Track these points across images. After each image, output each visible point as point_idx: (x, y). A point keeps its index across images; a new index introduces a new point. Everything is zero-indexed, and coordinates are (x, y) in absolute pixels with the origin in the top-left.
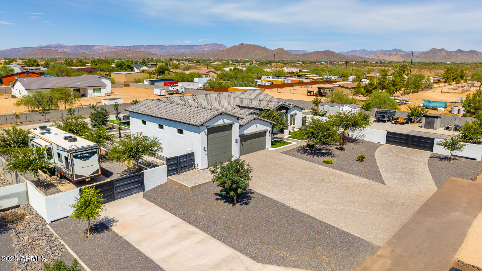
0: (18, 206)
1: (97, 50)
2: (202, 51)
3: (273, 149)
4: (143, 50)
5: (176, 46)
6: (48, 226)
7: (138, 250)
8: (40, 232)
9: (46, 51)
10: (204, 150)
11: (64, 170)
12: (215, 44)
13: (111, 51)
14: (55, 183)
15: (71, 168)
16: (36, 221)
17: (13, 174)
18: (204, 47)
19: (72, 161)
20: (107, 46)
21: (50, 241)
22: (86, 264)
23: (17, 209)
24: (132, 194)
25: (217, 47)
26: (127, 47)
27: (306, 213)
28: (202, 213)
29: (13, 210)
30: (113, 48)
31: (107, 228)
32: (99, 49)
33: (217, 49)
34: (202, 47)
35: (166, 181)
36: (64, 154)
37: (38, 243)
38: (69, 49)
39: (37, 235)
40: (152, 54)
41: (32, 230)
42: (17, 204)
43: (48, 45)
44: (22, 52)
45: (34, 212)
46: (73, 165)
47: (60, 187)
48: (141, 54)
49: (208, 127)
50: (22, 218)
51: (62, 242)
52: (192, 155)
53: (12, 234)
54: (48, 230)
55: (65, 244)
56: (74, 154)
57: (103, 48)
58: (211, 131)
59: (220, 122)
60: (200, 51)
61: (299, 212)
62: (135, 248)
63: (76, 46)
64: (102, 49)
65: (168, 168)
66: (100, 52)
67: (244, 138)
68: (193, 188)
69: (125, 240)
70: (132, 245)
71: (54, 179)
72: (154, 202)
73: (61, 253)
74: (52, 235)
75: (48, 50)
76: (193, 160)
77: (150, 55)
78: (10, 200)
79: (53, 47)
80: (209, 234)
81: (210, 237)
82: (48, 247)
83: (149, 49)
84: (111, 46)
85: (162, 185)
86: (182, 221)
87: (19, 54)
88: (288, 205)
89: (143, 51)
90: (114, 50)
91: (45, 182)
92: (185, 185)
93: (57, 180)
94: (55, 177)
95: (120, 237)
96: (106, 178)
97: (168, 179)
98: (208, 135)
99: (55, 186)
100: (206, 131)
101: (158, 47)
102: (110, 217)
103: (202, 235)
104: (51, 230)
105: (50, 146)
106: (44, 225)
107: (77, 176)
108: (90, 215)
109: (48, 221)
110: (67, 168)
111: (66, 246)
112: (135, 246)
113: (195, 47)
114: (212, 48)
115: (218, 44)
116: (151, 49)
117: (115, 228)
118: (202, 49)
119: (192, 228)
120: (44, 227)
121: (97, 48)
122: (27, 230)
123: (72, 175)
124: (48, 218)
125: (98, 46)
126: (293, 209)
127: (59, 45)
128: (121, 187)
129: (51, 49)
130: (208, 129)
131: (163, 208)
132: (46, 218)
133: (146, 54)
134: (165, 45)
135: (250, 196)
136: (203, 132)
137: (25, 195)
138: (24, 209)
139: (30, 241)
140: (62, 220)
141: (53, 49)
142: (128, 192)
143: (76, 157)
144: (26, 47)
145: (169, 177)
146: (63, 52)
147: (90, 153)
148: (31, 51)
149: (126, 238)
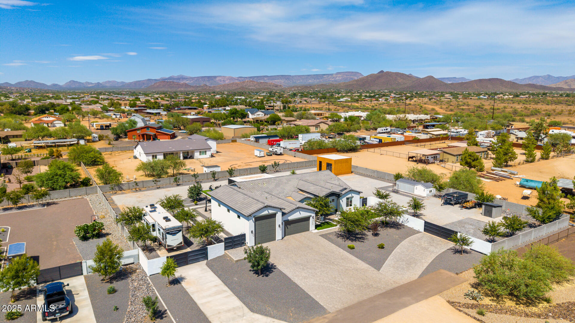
0: (133, 263)
1: (219, 82)
2: (333, 81)
3: (316, 231)
4: (267, 81)
5: (303, 75)
6: (148, 278)
7: (191, 297)
8: (143, 281)
9: (169, 83)
10: (252, 233)
11: (161, 240)
12: (349, 72)
13: (233, 83)
14: (156, 248)
15: (165, 240)
16: (142, 274)
17: (132, 242)
18: (336, 76)
19: (166, 236)
20: (229, 77)
21: (148, 287)
22: (164, 301)
23: (132, 265)
24: (199, 261)
25: (351, 76)
26: (251, 77)
27: (301, 286)
28: (236, 279)
29: (131, 265)
30: (236, 79)
31: (180, 283)
32: (220, 80)
33: (352, 78)
34: (334, 76)
35: (224, 253)
36: (162, 231)
37: (142, 287)
38: (191, 81)
39: (142, 283)
40: (276, 86)
41: (139, 279)
42: (132, 262)
43: (171, 77)
44: (146, 84)
45: (142, 268)
46: (166, 238)
47: (158, 252)
48: (265, 85)
49: (255, 217)
50: (135, 271)
51: (154, 288)
52: (244, 235)
53: (129, 280)
54: (147, 280)
55: (155, 289)
56: (167, 231)
57: (225, 79)
58: (257, 219)
59: (265, 213)
60: (330, 81)
61: (297, 286)
62: (190, 296)
63: (198, 77)
64: (223, 81)
65: (225, 244)
66: (222, 83)
67: (287, 223)
68: (237, 261)
69: (186, 291)
70: (189, 294)
71: (156, 245)
72: (210, 268)
73: (152, 294)
74: (149, 283)
75: (170, 82)
76: (245, 239)
77: (274, 87)
78: (129, 259)
79: (175, 79)
80: (234, 293)
81: (233, 295)
82: (147, 290)
83: (274, 79)
84: (234, 77)
85: (220, 256)
86: (222, 283)
87: (143, 87)
88: (292, 279)
89: (267, 83)
90: (237, 81)
91: (150, 247)
92: (233, 258)
93: (157, 246)
94: (156, 243)
95: (184, 289)
96: (187, 247)
97: (225, 252)
98: (256, 222)
99: (155, 251)
100: (254, 219)
101: (284, 77)
102: (183, 276)
103: (230, 292)
104: (149, 280)
105: (154, 223)
106: (146, 277)
107: (168, 246)
108: (169, 274)
109: (148, 275)
110: (163, 239)
111: (156, 291)
112: (190, 294)
113: (325, 77)
114: (345, 76)
115: (352, 72)
116: (275, 79)
117: (183, 284)
118: (333, 78)
119: (226, 288)
120: (146, 278)
121: (219, 80)
122: (137, 279)
123: (165, 245)
124: (149, 273)
125: (220, 77)
126: (294, 282)
127: (181, 76)
128: (193, 257)
129: (173, 81)
130: (255, 218)
131: (215, 273)
132: (147, 273)
133: (270, 85)
134: (291, 75)
135: (272, 270)
136: (251, 220)
137: (138, 256)
138: (136, 265)
139: (138, 285)
140: (156, 275)
141: (175, 81)
142: (196, 260)
143: (168, 233)
144: (150, 79)
145: (225, 251)
146: (184, 84)
147: (177, 230)
148: (154, 84)
149: (187, 290)
